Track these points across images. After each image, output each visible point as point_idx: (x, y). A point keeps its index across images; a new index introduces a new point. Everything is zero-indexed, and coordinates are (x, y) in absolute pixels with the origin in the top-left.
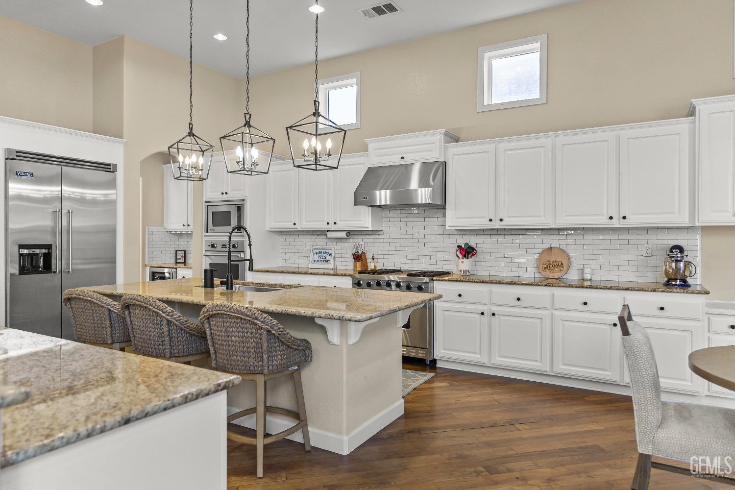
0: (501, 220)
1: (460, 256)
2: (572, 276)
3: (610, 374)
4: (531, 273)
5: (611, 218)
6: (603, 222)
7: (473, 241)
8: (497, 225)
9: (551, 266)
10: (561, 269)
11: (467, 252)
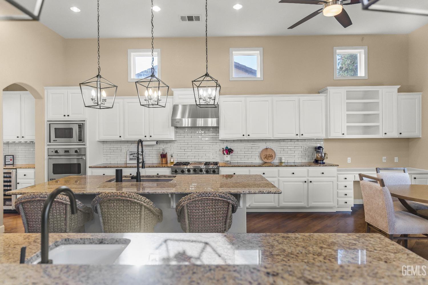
0: (249, 135)
1: (225, 153)
2: (276, 161)
3: (303, 203)
4: (258, 161)
5: (297, 135)
6: (293, 136)
7: (230, 146)
8: (246, 138)
9: (267, 157)
10: (272, 158)
11: (229, 151)
